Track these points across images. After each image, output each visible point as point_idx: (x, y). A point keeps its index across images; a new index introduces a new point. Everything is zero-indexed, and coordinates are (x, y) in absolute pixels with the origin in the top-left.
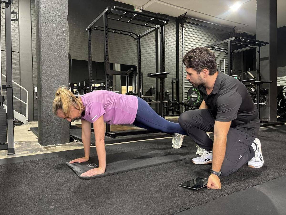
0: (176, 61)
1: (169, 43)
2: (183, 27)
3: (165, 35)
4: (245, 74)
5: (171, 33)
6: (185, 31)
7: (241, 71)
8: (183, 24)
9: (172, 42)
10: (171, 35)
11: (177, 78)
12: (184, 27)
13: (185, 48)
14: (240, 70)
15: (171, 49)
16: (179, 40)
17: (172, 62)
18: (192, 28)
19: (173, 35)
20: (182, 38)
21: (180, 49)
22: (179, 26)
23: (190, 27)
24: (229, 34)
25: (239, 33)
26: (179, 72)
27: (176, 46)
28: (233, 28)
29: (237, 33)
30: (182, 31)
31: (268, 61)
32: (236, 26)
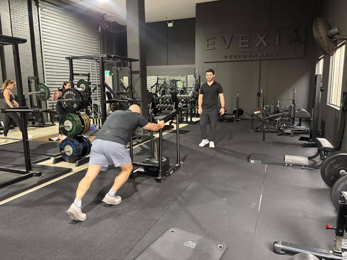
0: (31, 52)
1: (19, 27)
2: (38, 7)
3: (11, 15)
4: (118, 69)
5: (21, 13)
6: (41, 12)
7: (114, 66)
8: (38, 3)
9: (22, 25)
10: (21, 15)
11: (35, 76)
12: (40, 7)
13: (43, 35)
14: (113, 64)
15: (22, 35)
16: (34, 24)
17: (25, 54)
18: (51, 8)
19: (24, 16)
20: (37, 21)
21: (36, 36)
22: (33, 4)
23: (47, 7)
24: (99, 22)
25: (110, 22)
26: (38, 68)
27: (29, 31)
28: (102, 15)
29: (107, 21)
30: (37, 12)
31: (139, 75)
32: (105, 14)
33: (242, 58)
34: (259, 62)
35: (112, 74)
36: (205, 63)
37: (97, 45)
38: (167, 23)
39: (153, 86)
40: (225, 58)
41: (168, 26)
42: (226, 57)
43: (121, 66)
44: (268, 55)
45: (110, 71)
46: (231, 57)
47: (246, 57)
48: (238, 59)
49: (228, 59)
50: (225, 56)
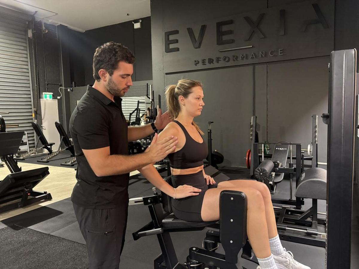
7: (61, 86)
14: (60, 84)
25: (54, 25)
32: (36, 12)
33: (222, 64)
34: (251, 67)
35: (59, 98)
36: (167, 74)
37: (25, 56)
38: (133, 23)
39: (131, 112)
40: (196, 65)
41: (135, 28)
42: (197, 63)
43: (72, 87)
44: (266, 55)
45: (52, 93)
46: (204, 62)
47: (228, 61)
48: (216, 65)
49: (200, 66)
50: (196, 61)
